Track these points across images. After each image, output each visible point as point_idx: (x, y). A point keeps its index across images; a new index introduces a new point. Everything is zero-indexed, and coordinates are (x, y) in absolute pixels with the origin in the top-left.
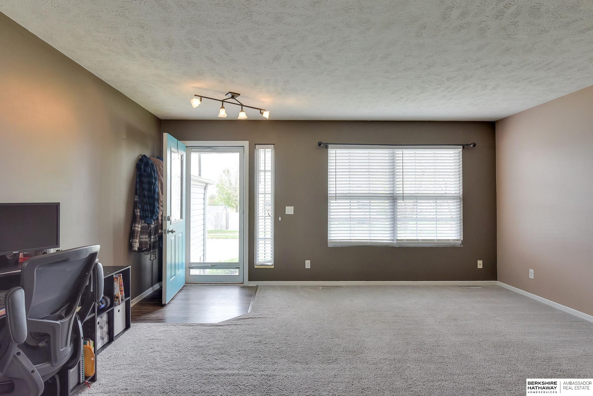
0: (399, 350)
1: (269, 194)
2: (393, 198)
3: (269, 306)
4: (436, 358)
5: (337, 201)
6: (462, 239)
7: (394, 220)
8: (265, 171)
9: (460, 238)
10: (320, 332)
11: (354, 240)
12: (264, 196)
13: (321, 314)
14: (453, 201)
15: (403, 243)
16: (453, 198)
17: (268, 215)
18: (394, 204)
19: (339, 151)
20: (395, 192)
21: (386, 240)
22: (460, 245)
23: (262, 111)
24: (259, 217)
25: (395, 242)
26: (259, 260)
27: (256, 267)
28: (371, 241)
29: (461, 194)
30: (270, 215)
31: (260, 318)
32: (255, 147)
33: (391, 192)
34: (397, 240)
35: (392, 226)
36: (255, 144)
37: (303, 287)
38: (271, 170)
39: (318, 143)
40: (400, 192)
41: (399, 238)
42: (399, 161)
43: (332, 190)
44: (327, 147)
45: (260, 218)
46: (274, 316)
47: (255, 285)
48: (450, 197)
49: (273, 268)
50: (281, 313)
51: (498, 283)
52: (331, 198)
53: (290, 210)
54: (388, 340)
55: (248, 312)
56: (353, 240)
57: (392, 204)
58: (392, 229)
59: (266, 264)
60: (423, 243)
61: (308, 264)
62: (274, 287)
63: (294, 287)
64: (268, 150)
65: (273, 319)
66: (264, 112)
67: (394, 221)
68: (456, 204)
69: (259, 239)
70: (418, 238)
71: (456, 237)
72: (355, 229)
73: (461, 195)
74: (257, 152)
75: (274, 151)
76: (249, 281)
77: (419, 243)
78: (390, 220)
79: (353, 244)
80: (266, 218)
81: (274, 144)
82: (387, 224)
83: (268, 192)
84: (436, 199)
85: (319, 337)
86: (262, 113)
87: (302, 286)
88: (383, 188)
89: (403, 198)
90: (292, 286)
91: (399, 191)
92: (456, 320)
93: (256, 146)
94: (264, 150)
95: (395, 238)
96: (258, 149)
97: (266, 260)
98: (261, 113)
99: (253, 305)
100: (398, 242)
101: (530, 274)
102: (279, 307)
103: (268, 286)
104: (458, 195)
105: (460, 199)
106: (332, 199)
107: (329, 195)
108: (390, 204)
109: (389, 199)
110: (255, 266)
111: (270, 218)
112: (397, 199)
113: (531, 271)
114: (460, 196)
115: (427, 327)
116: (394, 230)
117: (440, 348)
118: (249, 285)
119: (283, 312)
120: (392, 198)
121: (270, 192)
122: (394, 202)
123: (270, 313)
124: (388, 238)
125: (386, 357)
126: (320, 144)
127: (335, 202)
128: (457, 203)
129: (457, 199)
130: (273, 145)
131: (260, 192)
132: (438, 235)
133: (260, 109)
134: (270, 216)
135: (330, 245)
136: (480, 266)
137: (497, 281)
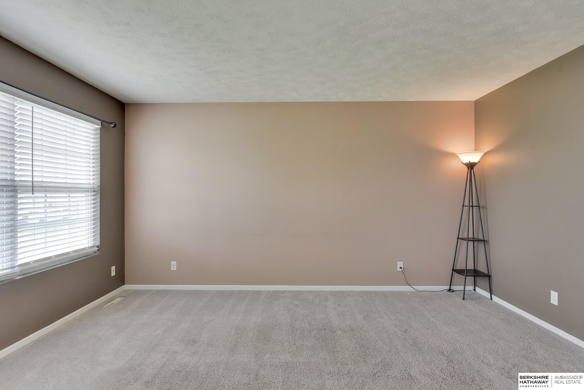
2: (13, 189)
9: (96, 243)
14: (84, 194)
16: (86, 190)
18: (15, 200)
20: (17, 179)
22: (96, 252)
25: (17, 269)
29: (96, 186)
33: (9, 177)
34: (20, 266)
51: (126, 287)
58: (9, 246)
67: (14, 231)
68: (89, 198)
70: (48, 255)
71: (90, 243)
77: (53, 262)
89: (33, 189)
95: (17, 263)
104: (92, 186)
108: (5, 200)
114: (94, 188)
116: (14, 248)
136: (113, 274)
137: (125, 285)
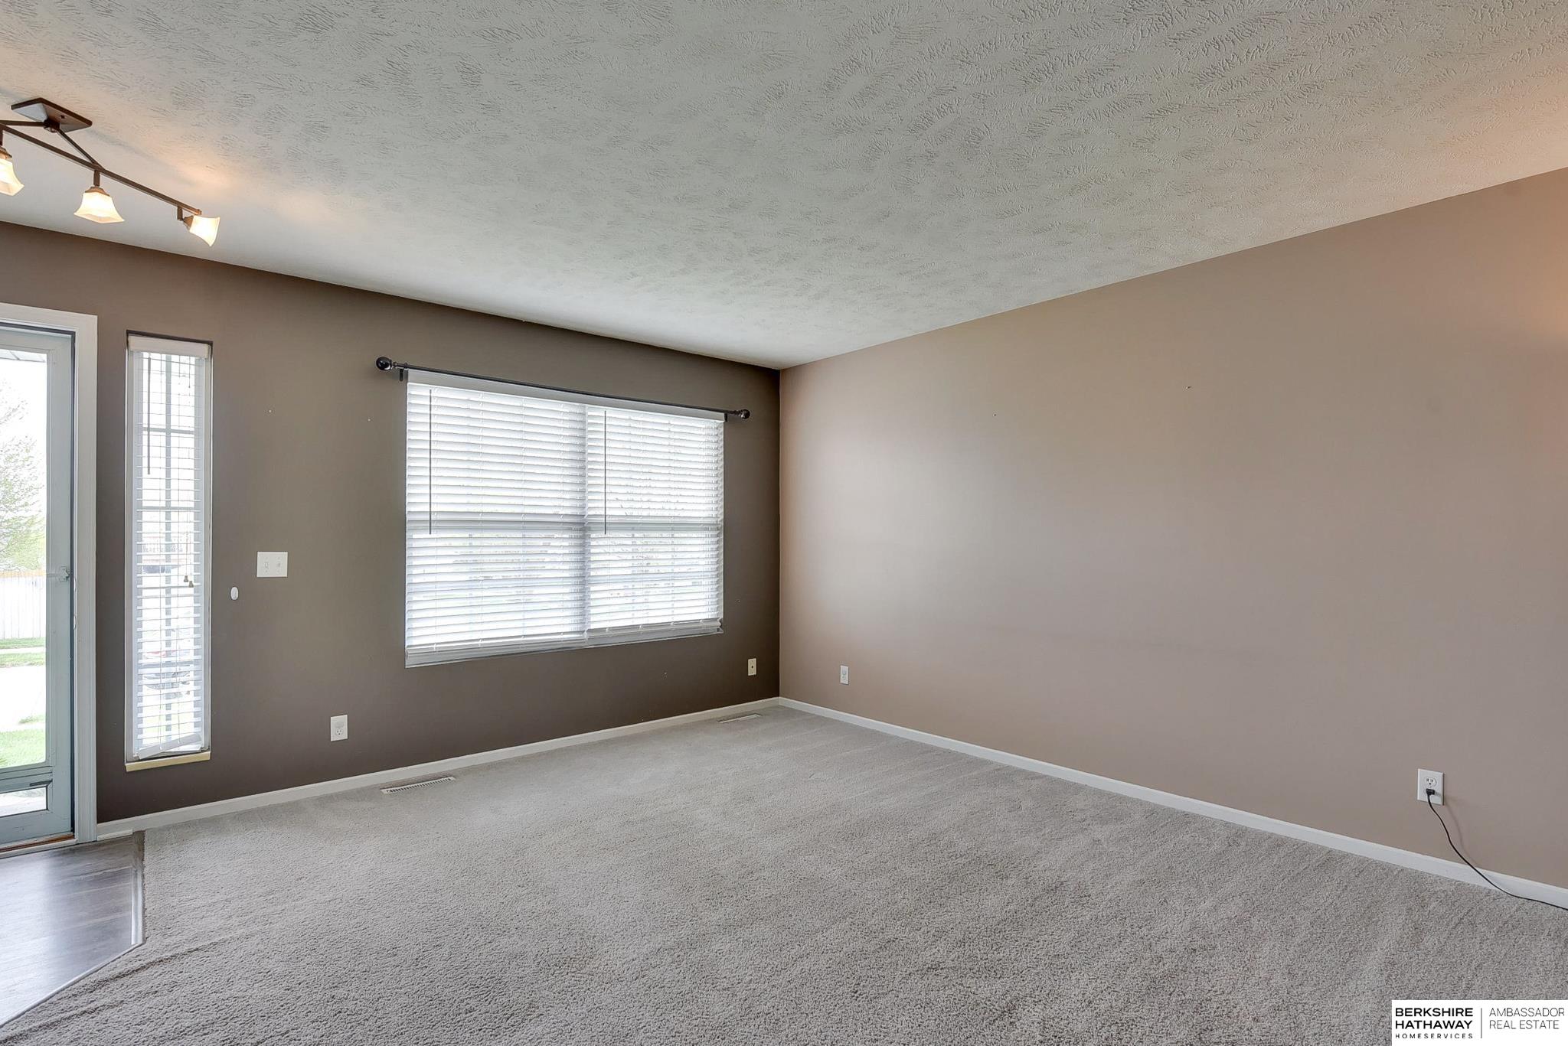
0: (676, 913)
1: (188, 509)
2: (582, 527)
3: (218, 897)
4: (761, 905)
5: (432, 536)
6: (722, 617)
7: (583, 581)
8: (168, 431)
9: (717, 615)
10: (444, 934)
11: (483, 639)
12: (163, 519)
13: (421, 874)
14: (702, 534)
15: (604, 637)
16: (704, 527)
17: (186, 580)
18: (584, 543)
19: (439, 392)
20: (585, 512)
21: (564, 633)
22: (718, 630)
23: (186, 214)
24: (144, 591)
25: (586, 635)
26: (145, 742)
27: (130, 767)
28: (526, 641)
29: (719, 519)
30: (194, 584)
31: (197, 949)
32: (128, 342)
33: (578, 512)
34: (590, 631)
35: (578, 596)
36: (129, 332)
37: (324, 801)
38: (193, 429)
39: (378, 361)
40: (599, 512)
41: (593, 626)
42: (595, 435)
43: (416, 501)
44: (402, 376)
45: (145, 593)
46: (254, 928)
47: (129, 832)
48: (700, 526)
49: (209, 758)
50: (279, 908)
51: (781, 701)
52: (413, 525)
53: (272, 564)
54: (639, 895)
55: (132, 943)
56: (480, 642)
57: (578, 542)
58: (578, 604)
59: (173, 750)
60: (647, 633)
61: (339, 728)
62: (214, 824)
63: (294, 808)
64: (184, 359)
65: (255, 940)
66: (195, 217)
67: (583, 583)
68: (709, 540)
69: (141, 666)
70: (636, 622)
71: (710, 614)
72: (486, 610)
73: (721, 521)
74: (136, 361)
75: (207, 369)
76: (98, 822)
77: (638, 634)
78: (573, 581)
79: (480, 651)
80: (174, 592)
81: (210, 343)
82: (566, 593)
83: (182, 505)
84: (673, 530)
85: (445, 951)
86: (188, 221)
87: (320, 799)
88: (556, 501)
89: (606, 527)
90: (282, 805)
91: (595, 508)
92: (750, 799)
93: (132, 339)
94: (164, 356)
95: (585, 627)
96: (140, 351)
97: (173, 738)
98: (180, 217)
99: (144, 910)
100: (592, 635)
101: (842, 676)
102: (261, 890)
103: (187, 824)
104: (714, 521)
105: (718, 529)
106: (415, 529)
107: (408, 518)
108: (573, 542)
109: (570, 529)
110: (127, 765)
111: (191, 591)
112: (589, 529)
113: (844, 669)
114: (717, 524)
115: (705, 833)
116: (583, 606)
117: (755, 876)
118: (101, 837)
119: (284, 902)
120: (578, 527)
121: (192, 505)
122: (583, 537)
123: (235, 921)
124: (568, 629)
125: (658, 946)
126: (382, 364)
127: (428, 536)
128: (713, 540)
129: (712, 530)
130: (205, 347)
131: (145, 504)
132: (676, 612)
133: (181, 207)
134: (191, 586)
135: (410, 663)
136: (752, 670)
137: (779, 696)
